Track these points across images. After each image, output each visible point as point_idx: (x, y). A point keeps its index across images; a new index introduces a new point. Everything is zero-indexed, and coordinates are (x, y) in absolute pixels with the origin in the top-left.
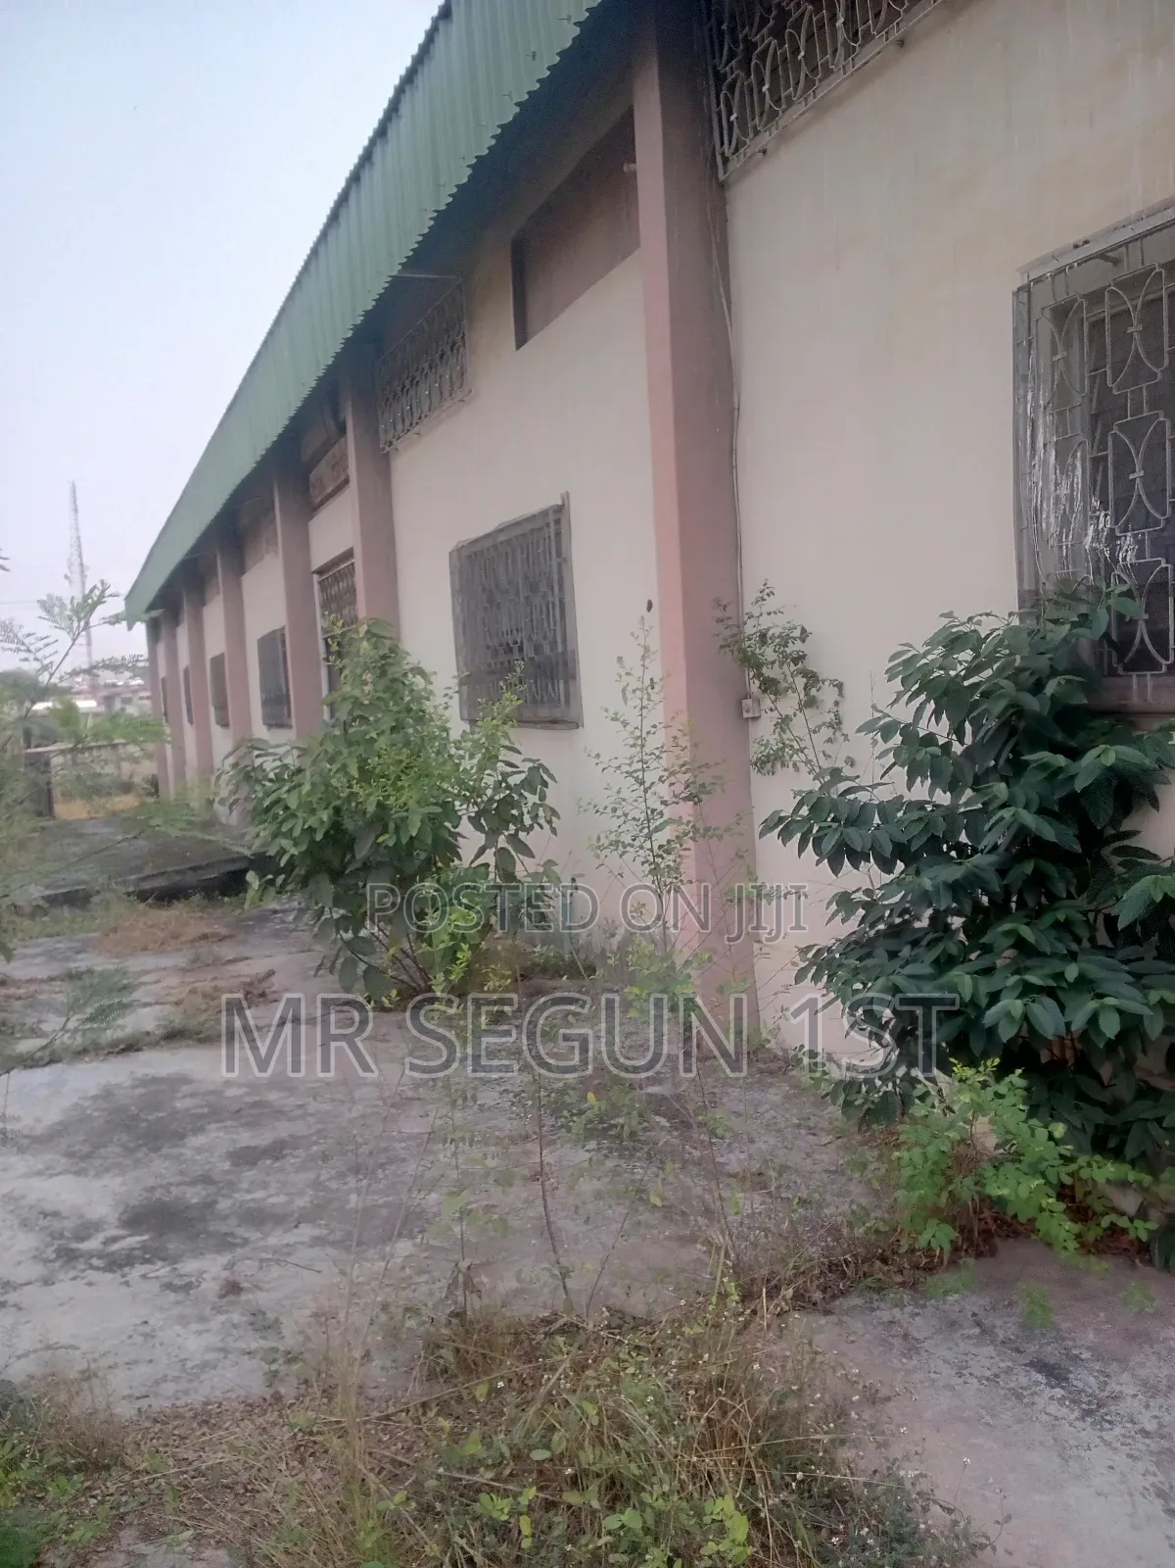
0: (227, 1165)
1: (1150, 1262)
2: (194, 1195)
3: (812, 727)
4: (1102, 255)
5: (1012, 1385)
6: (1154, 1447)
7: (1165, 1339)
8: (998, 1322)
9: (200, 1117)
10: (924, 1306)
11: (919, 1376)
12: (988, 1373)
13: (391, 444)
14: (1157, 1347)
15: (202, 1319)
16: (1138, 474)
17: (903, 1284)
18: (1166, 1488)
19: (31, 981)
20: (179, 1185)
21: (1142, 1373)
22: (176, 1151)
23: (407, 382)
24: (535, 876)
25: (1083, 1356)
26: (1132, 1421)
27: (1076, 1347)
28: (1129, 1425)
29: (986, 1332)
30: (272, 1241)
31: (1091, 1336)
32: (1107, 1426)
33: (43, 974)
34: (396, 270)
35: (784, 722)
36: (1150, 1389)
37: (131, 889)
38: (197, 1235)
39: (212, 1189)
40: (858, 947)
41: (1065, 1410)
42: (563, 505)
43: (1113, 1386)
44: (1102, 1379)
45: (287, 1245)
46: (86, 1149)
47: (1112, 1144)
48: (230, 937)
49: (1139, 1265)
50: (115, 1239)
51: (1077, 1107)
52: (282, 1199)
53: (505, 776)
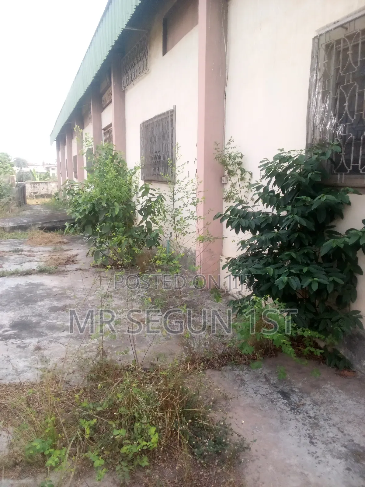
0: (47, 312)
1: (325, 363)
2: (34, 320)
3: (241, 187)
4: (342, 26)
5: (271, 398)
6: (312, 422)
7: (324, 388)
8: (272, 378)
9: (44, 296)
10: (250, 371)
11: (242, 392)
12: (264, 393)
13: (125, 87)
14: (321, 390)
15: (26, 357)
16: (346, 104)
17: (245, 364)
18: (312, 435)
19: (3, 252)
20: (31, 316)
21: (314, 398)
22: (33, 306)
23: (131, 67)
24: (156, 230)
25: (296, 391)
26: (307, 413)
27: (295, 388)
28: (306, 414)
29: (267, 380)
30: (55, 335)
31: (300, 385)
32: (298, 413)
33: (8, 250)
34: (124, 27)
35: (233, 185)
36: (315, 403)
37: (40, 226)
38: (32, 332)
39: (41, 318)
40: (244, 258)
41: (286, 407)
42: (174, 110)
43: (303, 401)
44: (300, 398)
45: (59, 337)
46: (6, 303)
47: (315, 325)
48: (68, 243)
49: (322, 364)
50: (7, 331)
51: (305, 313)
52: (62, 323)
53: (150, 198)
